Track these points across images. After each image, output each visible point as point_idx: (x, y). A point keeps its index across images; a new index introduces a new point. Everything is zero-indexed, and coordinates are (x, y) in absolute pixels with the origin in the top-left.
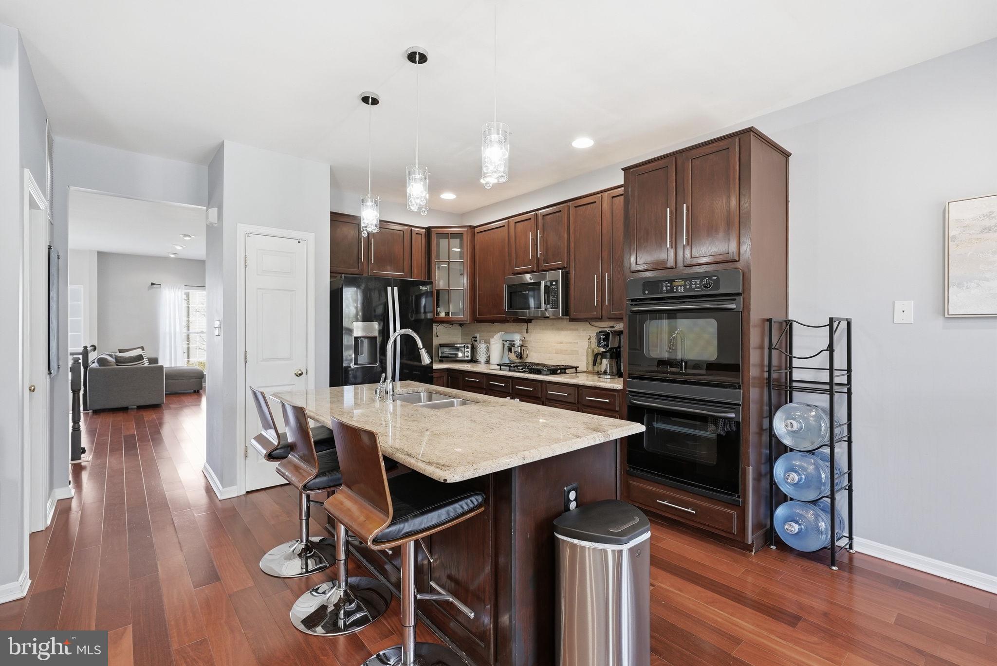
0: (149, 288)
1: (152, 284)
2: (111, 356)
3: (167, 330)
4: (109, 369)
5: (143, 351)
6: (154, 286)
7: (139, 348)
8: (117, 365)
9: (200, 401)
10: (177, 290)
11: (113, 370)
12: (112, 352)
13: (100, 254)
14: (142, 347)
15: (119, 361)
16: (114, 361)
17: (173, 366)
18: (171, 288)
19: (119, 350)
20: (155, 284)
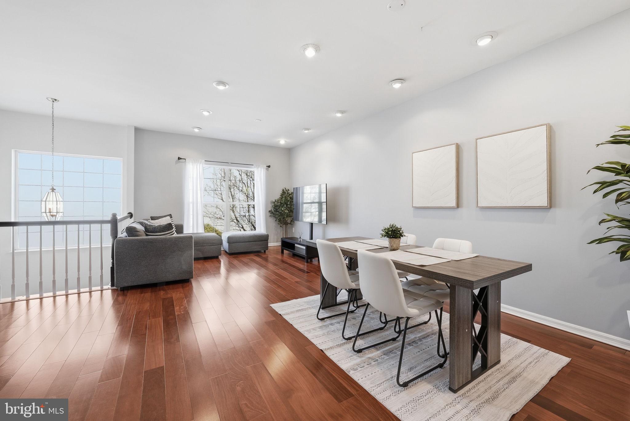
0: (176, 163)
1: (179, 158)
2: (141, 224)
3: (191, 200)
4: (137, 240)
5: (172, 219)
6: (180, 160)
7: (168, 215)
8: (147, 235)
9: (219, 267)
10: (199, 164)
11: (142, 241)
12: (144, 220)
13: (138, 130)
14: (171, 215)
15: (148, 230)
16: (143, 229)
17: (195, 232)
18: (194, 163)
19: (151, 217)
20: (181, 159)
